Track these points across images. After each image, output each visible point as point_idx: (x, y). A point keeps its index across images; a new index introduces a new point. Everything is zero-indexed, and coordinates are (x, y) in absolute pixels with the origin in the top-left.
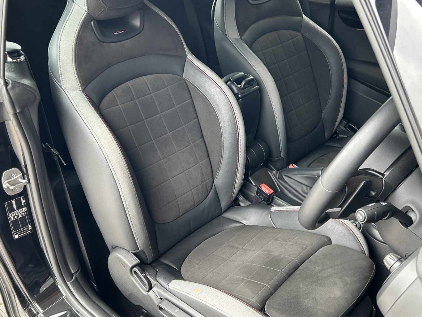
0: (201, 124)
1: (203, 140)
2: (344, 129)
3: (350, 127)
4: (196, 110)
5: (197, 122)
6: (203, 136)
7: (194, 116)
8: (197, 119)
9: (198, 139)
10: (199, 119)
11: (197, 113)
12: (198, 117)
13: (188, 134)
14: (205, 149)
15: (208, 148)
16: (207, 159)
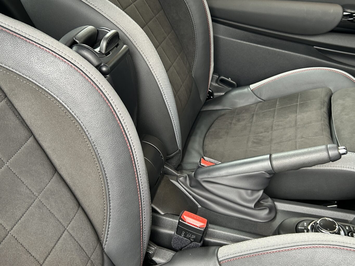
0: (45, 145)
1: (59, 178)
2: (217, 85)
3: (223, 81)
4: (24, 119)
5: (35, 144)
6: (55, 170)
7: (24, 133)
8: (31, 139)
9: (47, 181)
10: (37, 136)
11: (28, 123)
12: (32, 133)
13: (23, 179)
14: (69, 195)
15: (73, 188)
16: (80, 213)
